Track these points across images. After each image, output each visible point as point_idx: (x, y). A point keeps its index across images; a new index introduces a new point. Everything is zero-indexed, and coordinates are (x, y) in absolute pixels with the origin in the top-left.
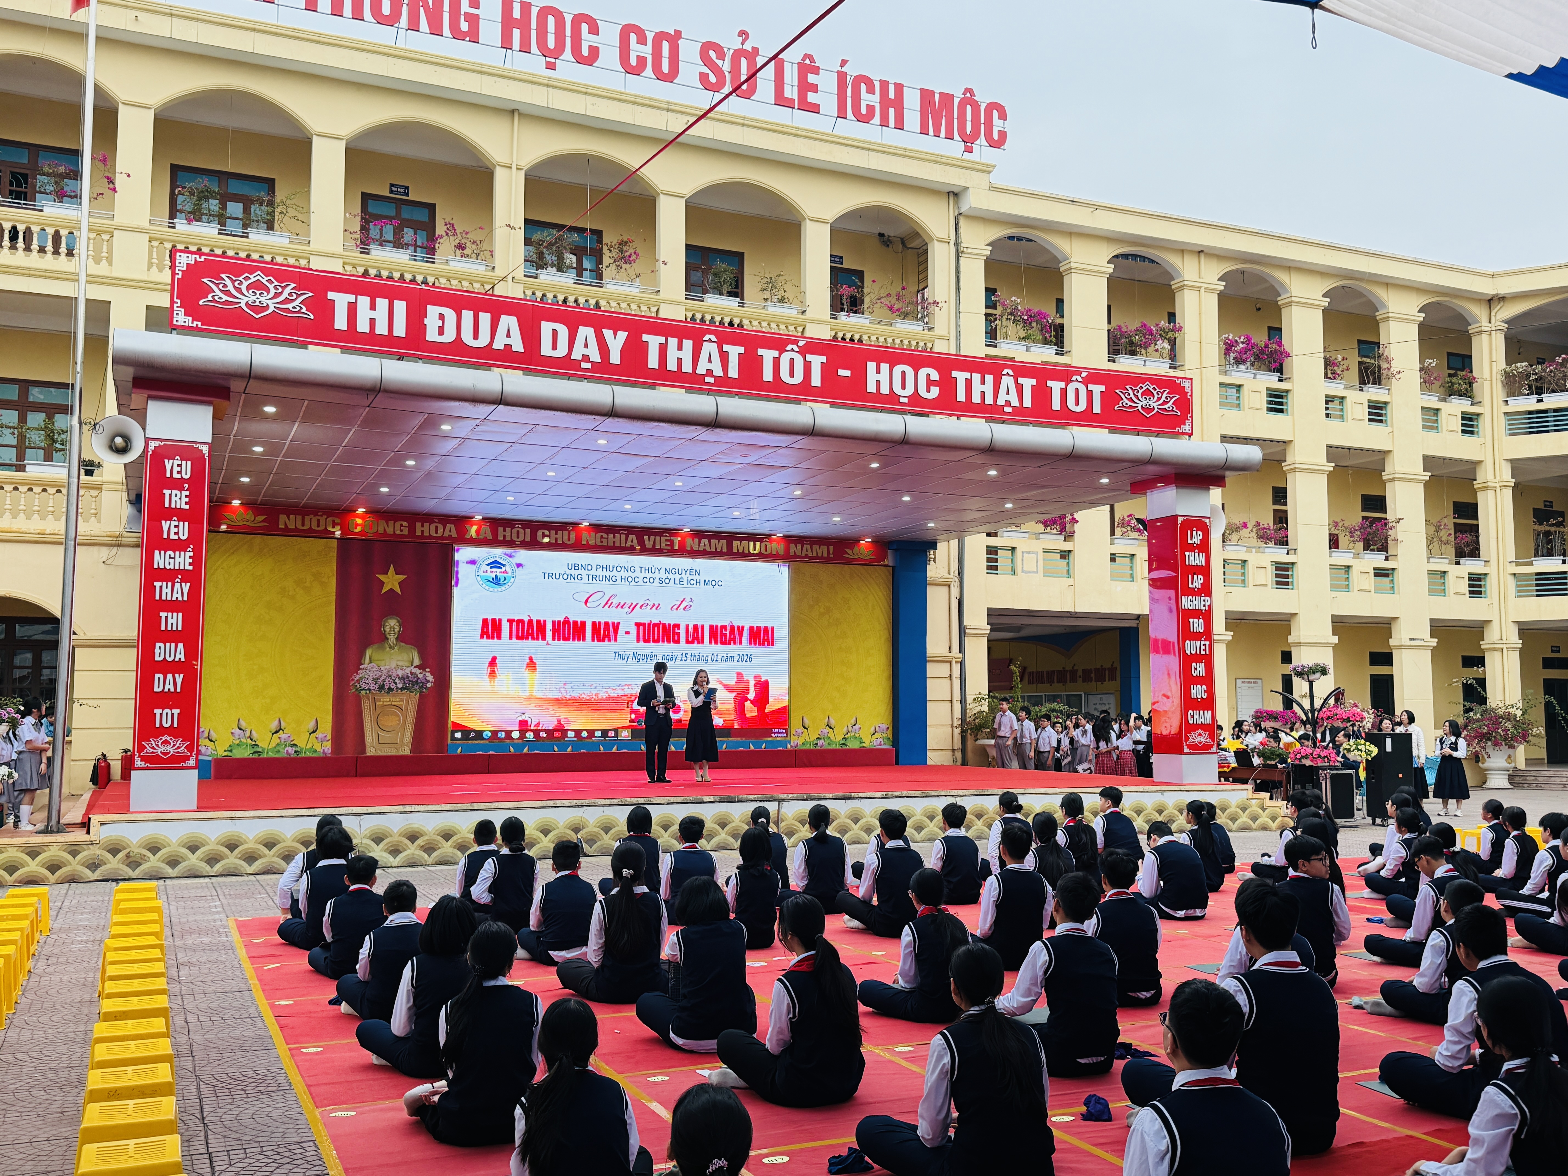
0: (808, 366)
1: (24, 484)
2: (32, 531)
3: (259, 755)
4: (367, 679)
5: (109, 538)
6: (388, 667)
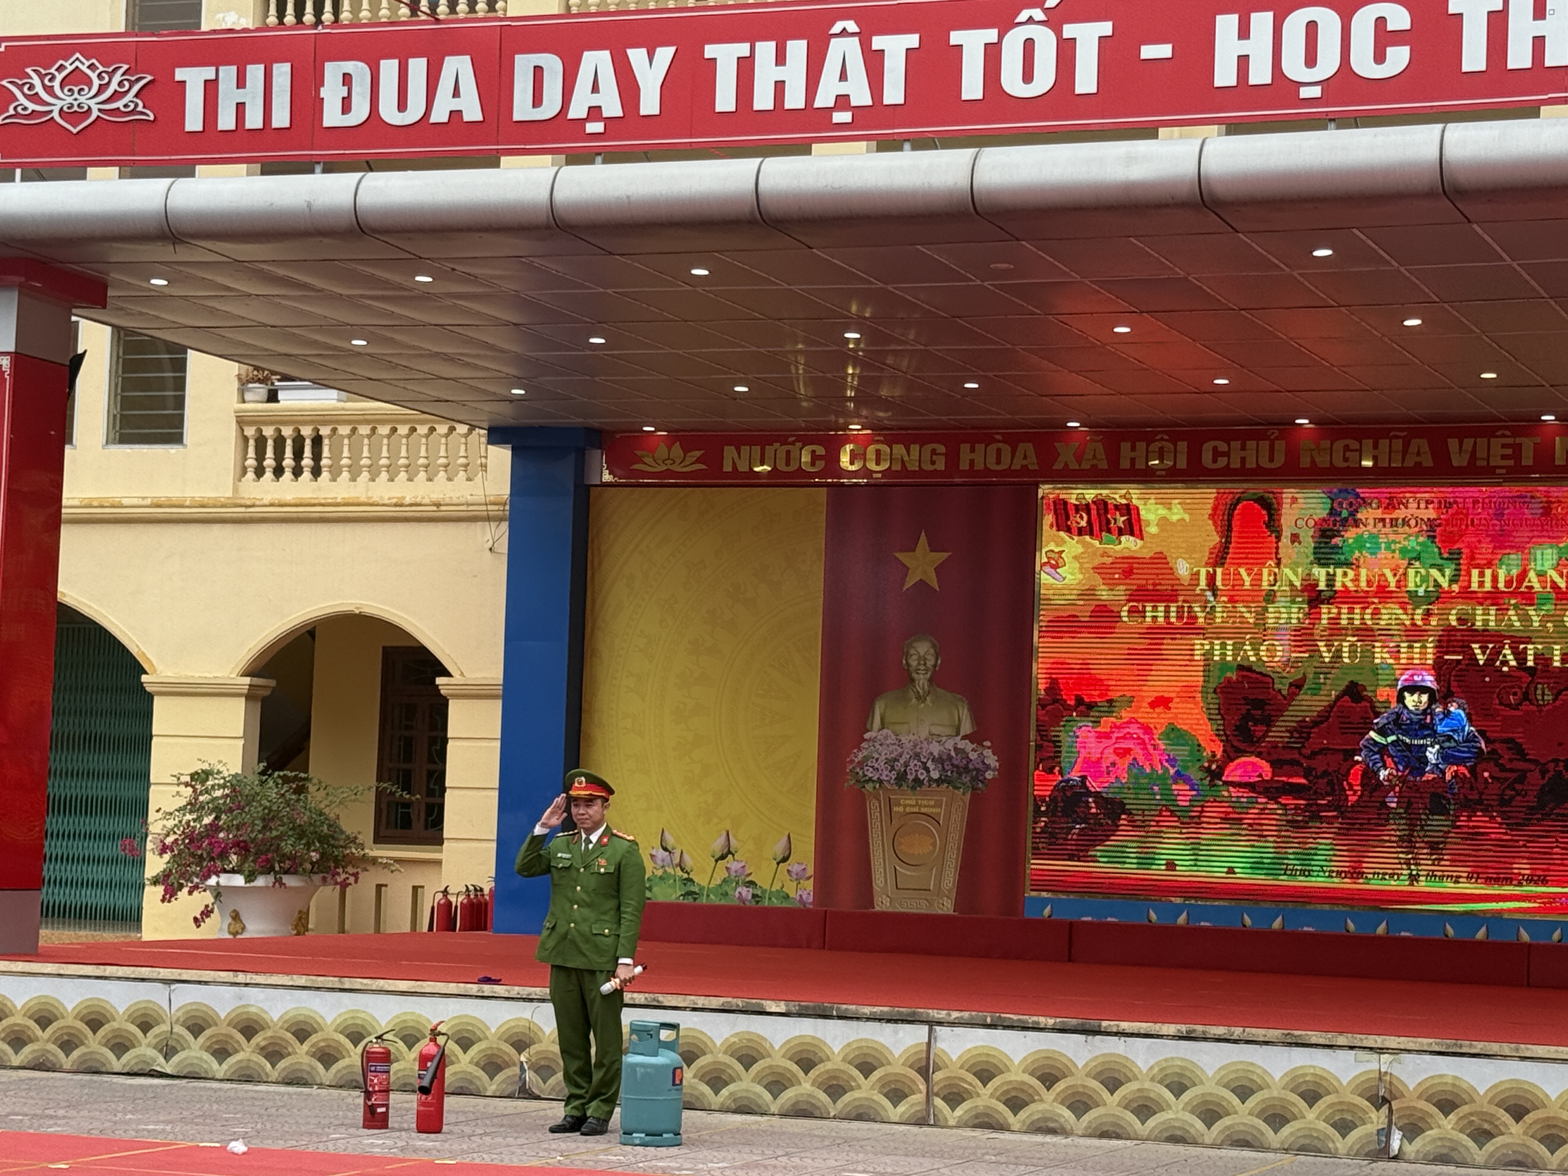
0: (1066, 53)
1: (383, 422)
2: (387, 502)
3: (695, 899)
4: (877, 760)
5: (490, 507)
6: (916, 737)
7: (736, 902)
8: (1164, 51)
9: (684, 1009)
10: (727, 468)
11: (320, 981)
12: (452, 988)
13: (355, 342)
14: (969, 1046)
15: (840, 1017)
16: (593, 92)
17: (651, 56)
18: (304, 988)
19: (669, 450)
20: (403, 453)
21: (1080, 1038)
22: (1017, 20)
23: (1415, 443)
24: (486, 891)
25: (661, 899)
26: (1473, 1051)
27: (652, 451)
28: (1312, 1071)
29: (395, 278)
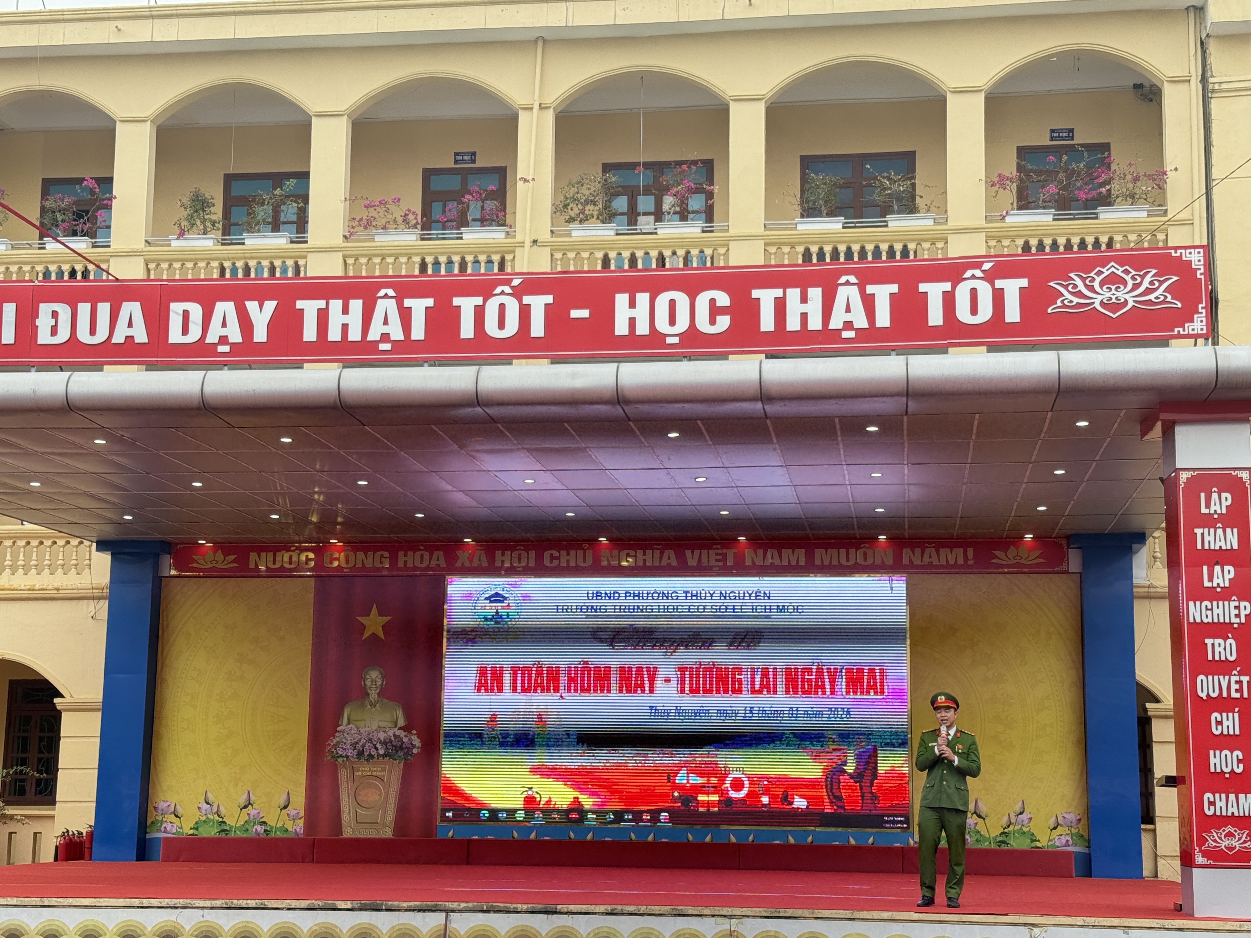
0: (525, 313)
1: (21, 538)
2: (23, 588)
3: (227, 834)
4: (345, 743)
5: (95, 591)
6: (370, 729)
7: (254, 835)
8: (584, 313)
9: (282, 909)
10: (252, 566)
11: (27, 901)
12: (121, 902)
13: (32, 484)
14: (472, 925)
15: (387, 910)
16: (222, 327)
17: (261, 306)
18: (15, 906)
19: (214, 555)
20: (34, 557)
21: (544, 916)
22: (495, 292)
23: (667, 552)
24: (84, 834)
25: (205, 835)
26: (786, 915)
27: (204, 555)
28: (689, 931)
29: (78, 440)
